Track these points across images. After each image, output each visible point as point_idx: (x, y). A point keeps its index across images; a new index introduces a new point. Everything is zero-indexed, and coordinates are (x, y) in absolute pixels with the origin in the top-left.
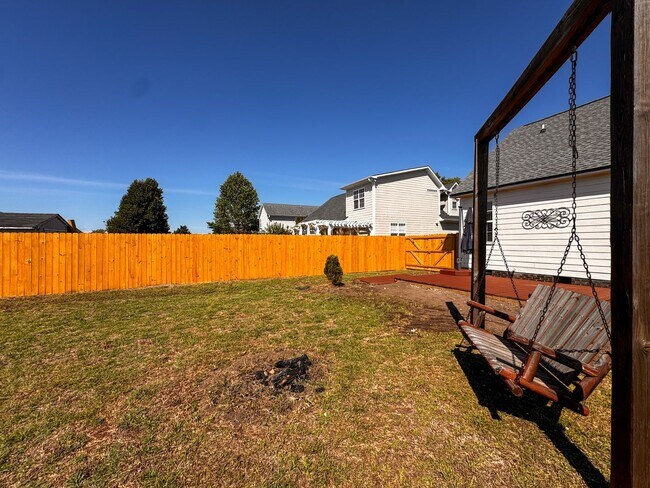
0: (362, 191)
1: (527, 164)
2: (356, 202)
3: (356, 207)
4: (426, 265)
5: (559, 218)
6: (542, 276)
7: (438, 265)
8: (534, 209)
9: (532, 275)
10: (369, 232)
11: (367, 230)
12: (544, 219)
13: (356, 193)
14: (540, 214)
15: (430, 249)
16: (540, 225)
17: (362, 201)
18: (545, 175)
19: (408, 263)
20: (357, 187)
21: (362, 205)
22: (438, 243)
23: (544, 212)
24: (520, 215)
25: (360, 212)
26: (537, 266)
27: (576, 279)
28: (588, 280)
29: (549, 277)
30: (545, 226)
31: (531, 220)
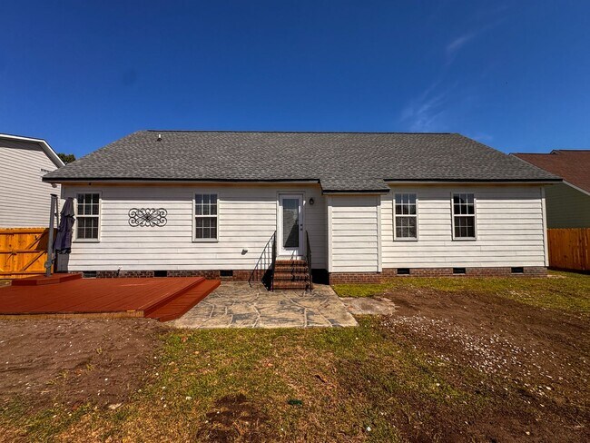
1: (138, 163)
4: (7, 271)
5: (159, 217)
6: (144, 272)
7: (28, 270)
8: (139, 207)
9: (136, 272)
12: (148, 218)
14: (144, 212)
15: (17, 248)
16: (144, 223)
18: (148, 176)
22: (29, 239)
23: (148, 211)
24: (127, 212)
26: (141, 262)
27: (171, 271)
28: (178, 271)
29: (150, 272)
30: (148, 224)
31: (137, 217)
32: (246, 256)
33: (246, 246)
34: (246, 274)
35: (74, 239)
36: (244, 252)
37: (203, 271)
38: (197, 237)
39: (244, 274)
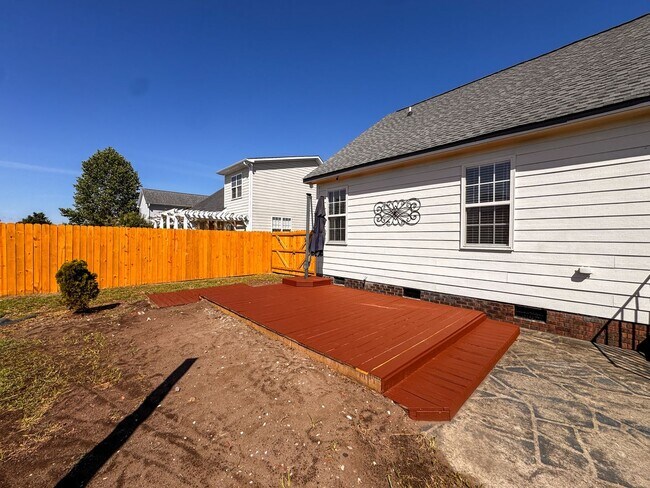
0: (240, 177)
2: (234, 190)
3: (234, 196)
4: (291, 268)
5: (409, 212)
8: (385, 199)
9: (383, 285)
10: (244, 227)
11: (242, 223)
12: (395, 214)
13: (234, 179)
14: (391, 206)
15: (295, 249)
16: (391, 221)
17: (240, 188)
18: (395, 155)
19: (274, 265)
20: (235, 172)
21: (240, 194)
22: (302, 241)
23: (395, 204)
24: (372, 207)
25: (238, 202)
26: (388, 274)
27: (426, 292)
28: (437, 294)
29: (399, 288)
30: (396, 222)
31: (382, 214)
32: (585, 284)
33: (585, 264)
34: (585, 324)
35: (327, 241)
36: (579, 276)
37: (480, 301)
38: (469, 241)
39: (577, 322)
